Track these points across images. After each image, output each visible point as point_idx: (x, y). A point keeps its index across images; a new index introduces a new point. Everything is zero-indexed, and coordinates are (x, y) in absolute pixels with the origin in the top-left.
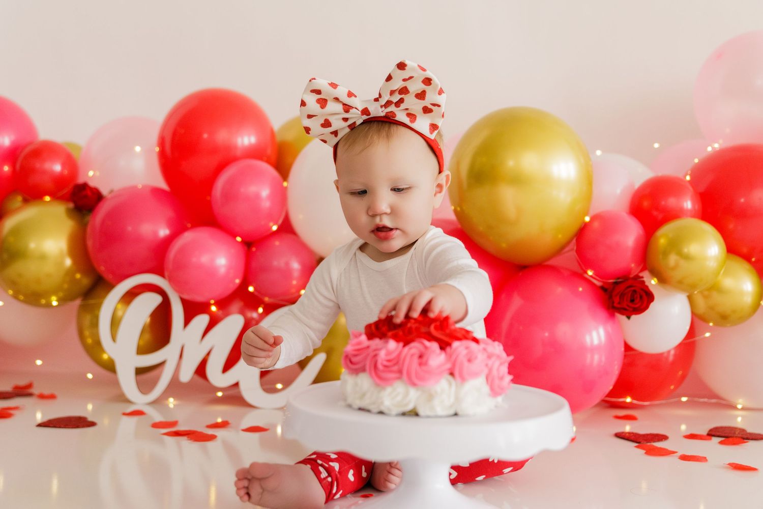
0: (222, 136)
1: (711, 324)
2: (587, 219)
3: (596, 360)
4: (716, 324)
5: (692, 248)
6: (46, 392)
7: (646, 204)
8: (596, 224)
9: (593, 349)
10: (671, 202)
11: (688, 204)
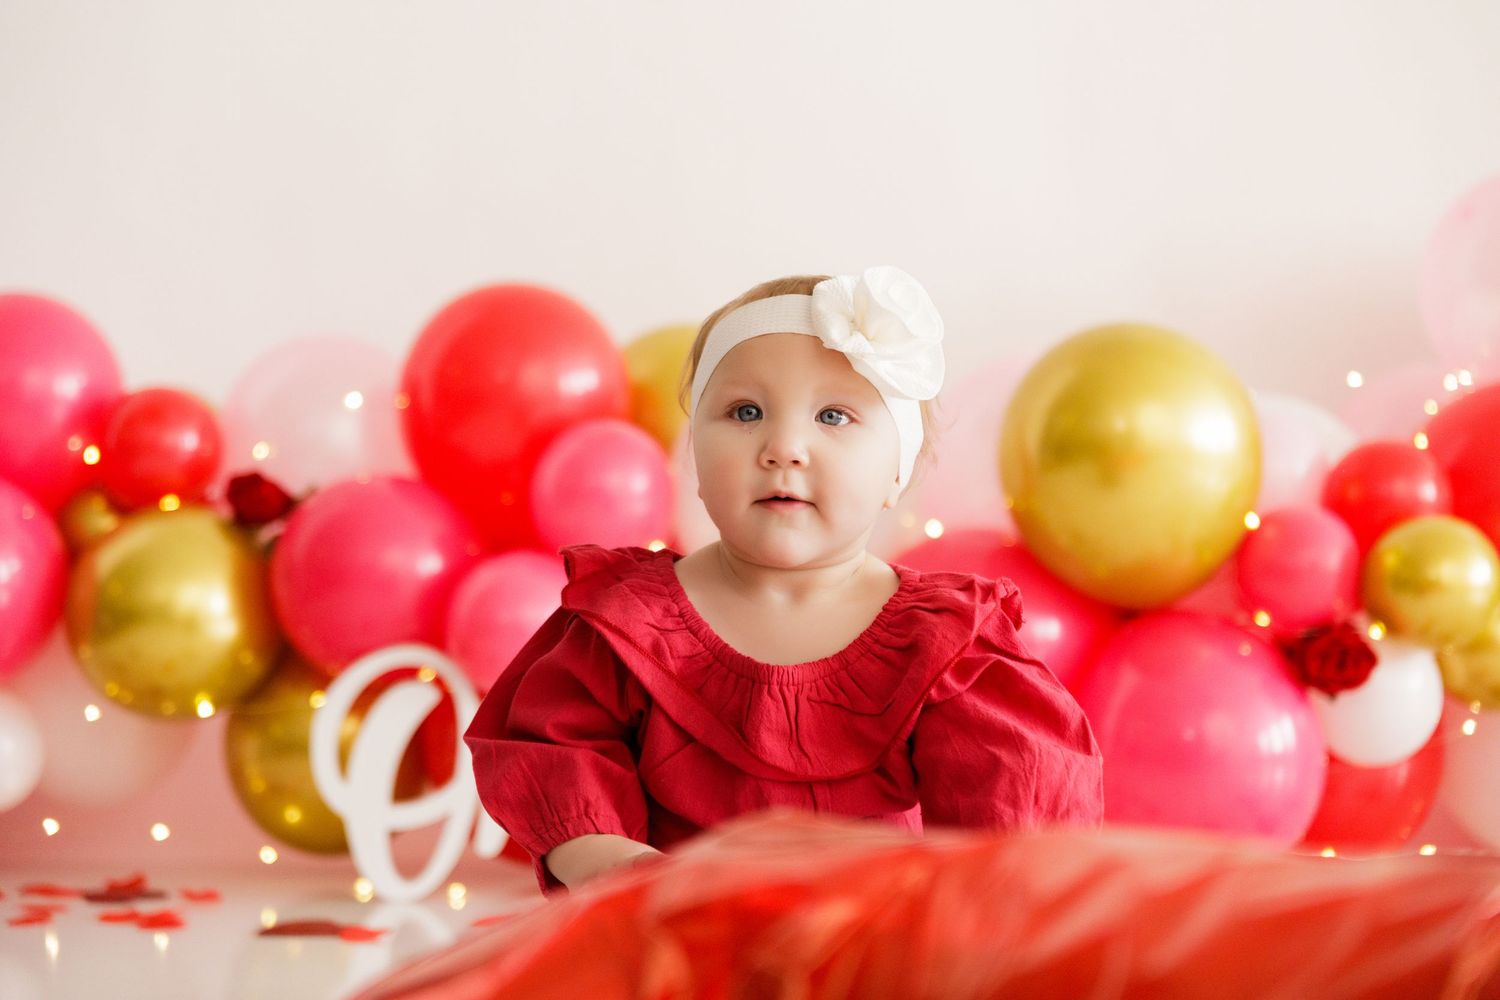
0: (533, 377)
1: (1476, 707)
2: (1252, 522)
3: (1278, 780)
4: (1485, 707)
5: (1444, 571)
6: (198, 886)
7: (1354, 493)
8: (1270, 533)
9: (1276, 760)
10: (1399, 488)
11: (1429, 491)
